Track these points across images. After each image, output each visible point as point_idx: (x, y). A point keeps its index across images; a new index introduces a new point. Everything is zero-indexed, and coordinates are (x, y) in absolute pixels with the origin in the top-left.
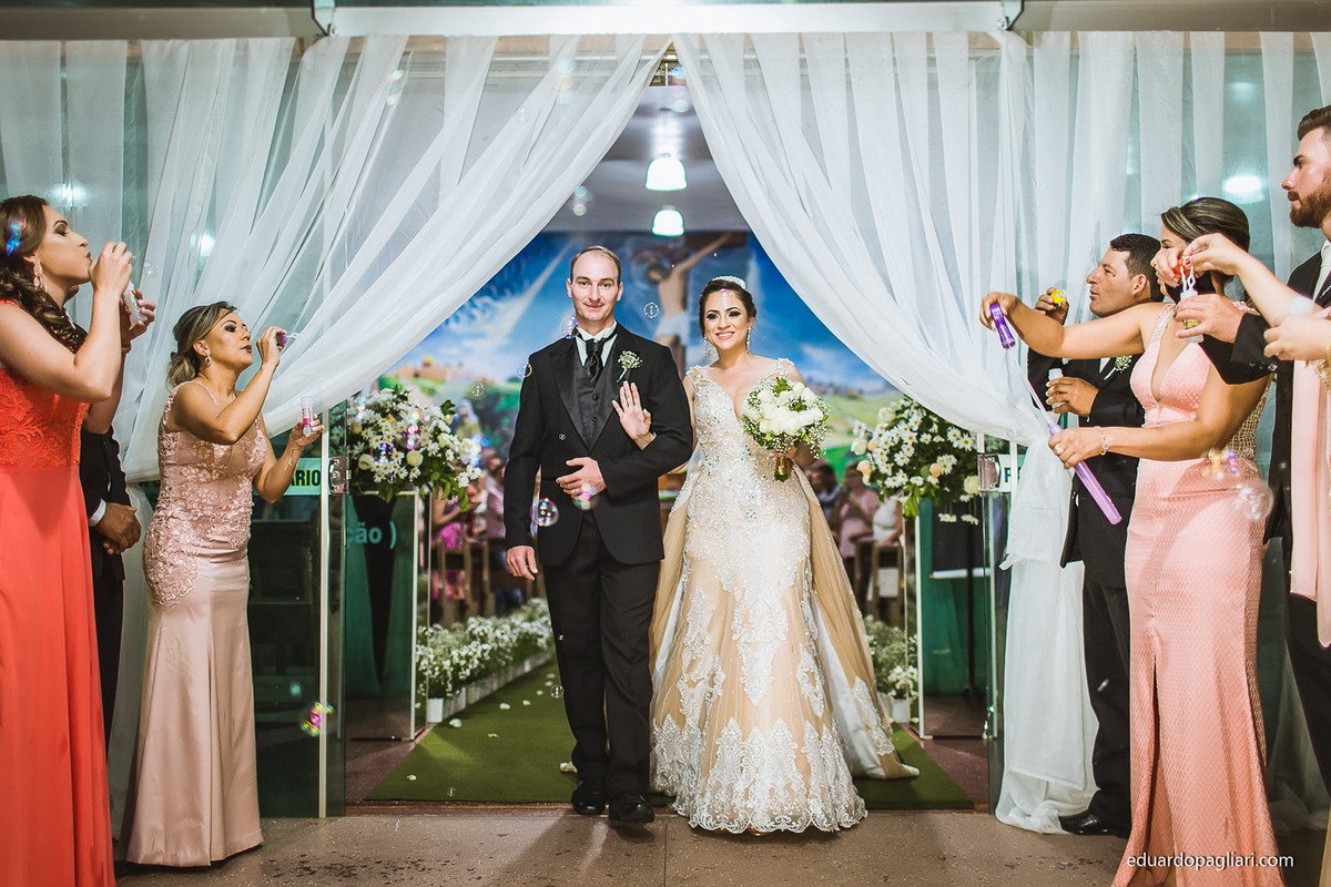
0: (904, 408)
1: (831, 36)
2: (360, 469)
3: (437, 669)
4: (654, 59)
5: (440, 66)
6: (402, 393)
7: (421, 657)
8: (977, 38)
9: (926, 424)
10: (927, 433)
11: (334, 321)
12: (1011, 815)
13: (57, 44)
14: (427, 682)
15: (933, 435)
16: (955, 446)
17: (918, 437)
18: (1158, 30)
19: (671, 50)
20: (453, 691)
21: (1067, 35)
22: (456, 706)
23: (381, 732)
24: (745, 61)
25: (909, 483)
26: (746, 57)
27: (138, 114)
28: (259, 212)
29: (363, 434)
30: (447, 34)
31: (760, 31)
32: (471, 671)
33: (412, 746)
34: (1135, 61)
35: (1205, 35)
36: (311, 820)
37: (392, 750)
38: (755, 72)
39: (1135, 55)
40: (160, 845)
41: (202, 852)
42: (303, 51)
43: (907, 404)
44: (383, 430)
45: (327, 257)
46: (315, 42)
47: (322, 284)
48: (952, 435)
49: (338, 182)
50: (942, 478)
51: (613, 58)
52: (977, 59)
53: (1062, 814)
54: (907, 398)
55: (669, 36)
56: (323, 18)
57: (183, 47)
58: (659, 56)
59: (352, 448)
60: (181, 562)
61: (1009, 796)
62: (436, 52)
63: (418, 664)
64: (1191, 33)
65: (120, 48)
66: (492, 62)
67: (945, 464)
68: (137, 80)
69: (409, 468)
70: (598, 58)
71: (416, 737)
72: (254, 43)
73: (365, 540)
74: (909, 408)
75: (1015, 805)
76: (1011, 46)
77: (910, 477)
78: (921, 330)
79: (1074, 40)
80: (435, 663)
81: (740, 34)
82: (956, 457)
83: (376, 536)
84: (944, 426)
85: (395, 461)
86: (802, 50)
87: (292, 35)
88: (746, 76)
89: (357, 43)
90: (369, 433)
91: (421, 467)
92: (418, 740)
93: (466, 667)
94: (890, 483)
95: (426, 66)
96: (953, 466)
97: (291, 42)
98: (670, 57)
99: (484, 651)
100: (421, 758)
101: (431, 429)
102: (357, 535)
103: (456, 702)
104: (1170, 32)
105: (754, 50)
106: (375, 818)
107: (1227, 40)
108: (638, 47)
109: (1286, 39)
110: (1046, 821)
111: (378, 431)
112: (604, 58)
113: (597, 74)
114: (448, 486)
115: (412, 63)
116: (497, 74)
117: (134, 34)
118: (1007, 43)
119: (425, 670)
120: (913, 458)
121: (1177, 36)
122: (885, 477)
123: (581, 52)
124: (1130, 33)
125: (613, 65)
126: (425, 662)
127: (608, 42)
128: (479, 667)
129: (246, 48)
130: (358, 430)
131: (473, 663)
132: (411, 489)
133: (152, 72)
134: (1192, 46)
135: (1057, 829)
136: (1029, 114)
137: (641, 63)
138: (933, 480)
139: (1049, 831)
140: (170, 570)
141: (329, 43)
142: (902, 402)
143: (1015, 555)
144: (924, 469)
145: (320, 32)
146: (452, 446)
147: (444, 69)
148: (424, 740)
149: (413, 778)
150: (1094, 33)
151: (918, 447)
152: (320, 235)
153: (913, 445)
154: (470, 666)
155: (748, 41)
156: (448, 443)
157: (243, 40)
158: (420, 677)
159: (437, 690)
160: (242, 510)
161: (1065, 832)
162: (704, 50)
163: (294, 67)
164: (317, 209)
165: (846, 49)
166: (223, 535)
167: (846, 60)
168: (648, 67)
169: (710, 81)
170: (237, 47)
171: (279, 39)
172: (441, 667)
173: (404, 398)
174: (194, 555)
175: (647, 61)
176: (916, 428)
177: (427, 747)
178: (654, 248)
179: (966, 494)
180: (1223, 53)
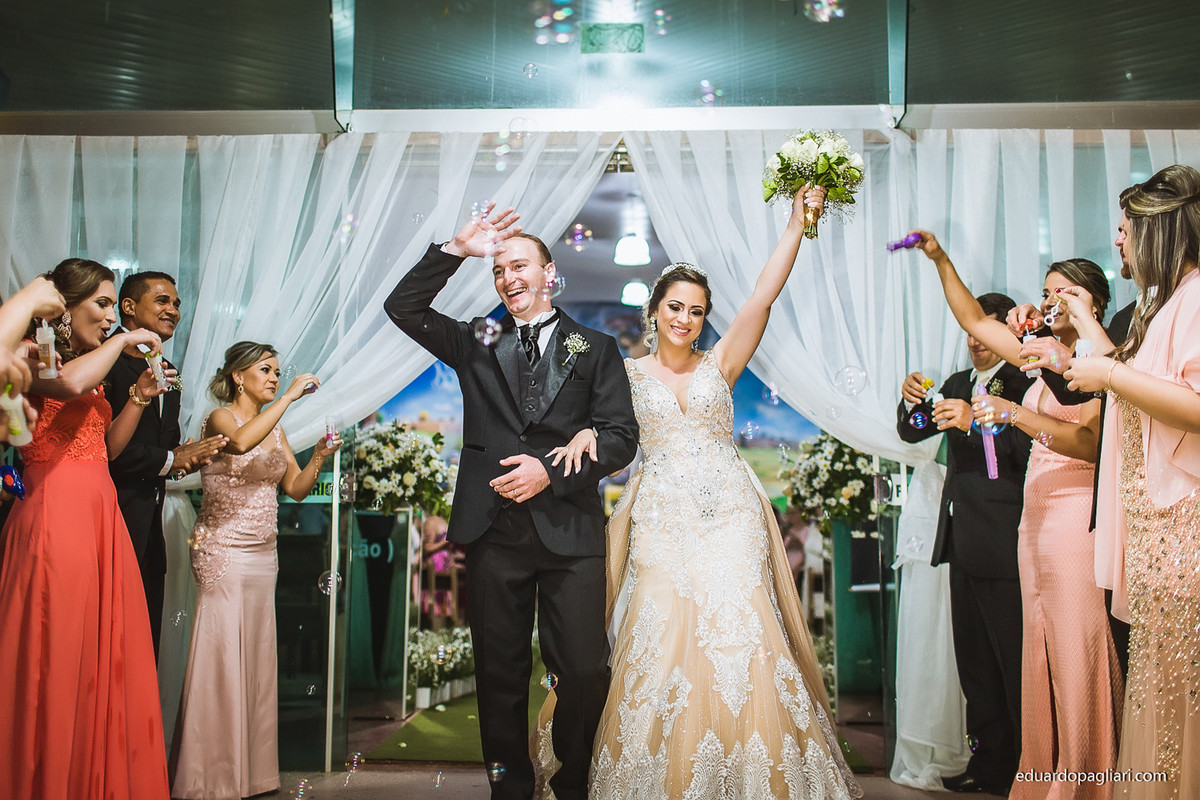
0: (821, 441)
1: (752, 133)
2: (365, 489)
3: (425, 662)
4: (608, 151)
5: (435, 156)
6: (400, 426)
7: (413, 652)
8: (870, 135)
9: (838, 455)
10: (840, 461)
11: (346, 360)
12: (902, 776)
13: (132, 139)
14: (417, 673)
15: (845, 464)
16: (863, 472)
17: (832, 465)
18: (1019, 128)
19: (622, 144)
20: (439, 682)
21: (944, 132)
22: (441, 697)
23: (377, 714)
24: (682, 152)
25: (824, 504)
26: (682, 149)
27: (194, 195)
28: (289, 272)
29: (368, 459)
30: (442, 131)
31: (693, 129)
32: (455, 665)
33: (404, 724)
34: (1000, 153)
35: (1058, 132)
36: (319, 773)
37: (387, 727)
38: (689, 162)
39: (1000, 148)
40: (200, 784)
41: (234, 788)
42: (326, 145)
43: (824, 438)
44: (384, 456)
45: (342, 310)
46: (336, 137)
47: (337, 331)
48: (861, 462)
49: (352, 250)
50: (852, 499)
51: (575, 150)
52: (870, 151)
53: (944, 775)
54: (824, 433)
55: (621, 132)
56: (343, 119)
57: (231, 141)
58: (612, 149)
59: (358, 471)
60: (217, 552)
61: (902, 761)
62: (432, 145)
63: (410, 658)
64: (1046, 131)
65: (181, 142)
66: (478, 154)
67: (855, 487)
68: (194, 167)
69: (405, 488)
70: (563, 150)
71: (407, 718)
72: (287, 138)
73: (366, 554)
74: (825, 441)
75: (906, 769)
76: (898, 142)
77: (825, 498)
78: (826, 372)
79: (950, 136)
80: (424, 657)
81: (677, 131)
82: (864, 482)
83: (376, 550)
84: (854, 456)
85: (394, 481)
86: (728, 144)
87: (318, 132)
88: (683, 164)
89: (369, 137)
90: (372, 459)
91: (415, 487)
92: (408, 720)
93: (450, 661)
94: (808, 504)
95: (425, 156)
96: (862, 489)
97: (317, 137)
98: (621, 150)
99: (465, 649)
100: (411, 733)
101: (424, 455)
102: (361, 550)
103: (442, 693)
104: (1028, 130)
105: (688, 144)
106: (373, 773)
107: (1075, 137)
108: (595, 142)
109: (1124, 135)
110: (931, 780)
111: (380, 456)
112: (568, 150)
113: (563, 163)
114: (437, 505)
115: (414, 154)
116: (481, 163)
117: (192, 132)
118: (895, 138)
119: (416, 663)
120: (828, 483)
121: (1034, 134)
122: (804, 499)
123: (549, 144)
124: (996, 130)
125: (575, 156)
126: (415, 656)
127: (572, 137)
128: (461, 662)
129: (281, 142)
130: (363, 456)
131: (456, 657)
132: (407, 506)
133: (206, 161)
134: (1047, 141)
135: (940, 788)
136: (913, 196)
137: (598, 154)
138: (844, 501)
139: (932, 788)
140: (209, 559)
141: (347, 138)
142: (820, 436)
143: (903, 556)
144: (837, 492)
145: (340, 130)
146: (440, 470)
147: (438, 159)
148: (413, 720)
149: (404, 745)
150: (965, 131)
151: (832, 472)
152: (336, 293)
153: (828, 471)
154: (454, 660)
155: (684, 137)
156: (438, 468)
157: (278, 136)
158: (411, 669)
159: (425, 680)
160: (266, 509)
161: (947, 790)
162: (649, 144)
163: (319, 157)
164: (334, 270)
165: (763, 143)
166: (251, 529)
167: (764, 152)
168: (603, 157)
169: (653, 168)
170: (274, 142)
171: (307, 135)
172: (429, 660)
173: (402, 430)
174: (227, 546)
175: (602, 153)
176: (830, 457)
177: (414, 724)
178: (624, 318)
179: (873, 513)
180: (1072, 146)
